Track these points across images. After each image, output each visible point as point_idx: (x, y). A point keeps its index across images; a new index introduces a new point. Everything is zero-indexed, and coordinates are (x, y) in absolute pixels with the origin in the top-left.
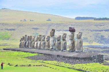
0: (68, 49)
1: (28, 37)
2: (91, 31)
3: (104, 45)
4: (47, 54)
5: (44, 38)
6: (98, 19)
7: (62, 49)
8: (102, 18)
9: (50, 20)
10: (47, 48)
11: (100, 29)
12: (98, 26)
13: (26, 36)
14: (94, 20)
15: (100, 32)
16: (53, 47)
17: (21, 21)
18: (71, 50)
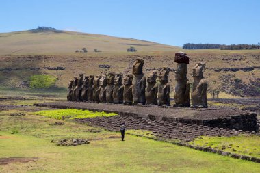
0: (173, 103)
1: (86, 78)
2: (216, 71)
3: (242, 98)
4: (126, 114)
5: (120, 80)
6: (229, 46)
7: (159, 102)
8: (236, 44)
9: (135, 51)
10: (127, 101)
11: (233, 67)
12: (229, 61)
13: (82, 75)
14: (222, 49)
15: (233, 73)
16: (138, 98)
17: (77, 51)
18: (179, 103)
